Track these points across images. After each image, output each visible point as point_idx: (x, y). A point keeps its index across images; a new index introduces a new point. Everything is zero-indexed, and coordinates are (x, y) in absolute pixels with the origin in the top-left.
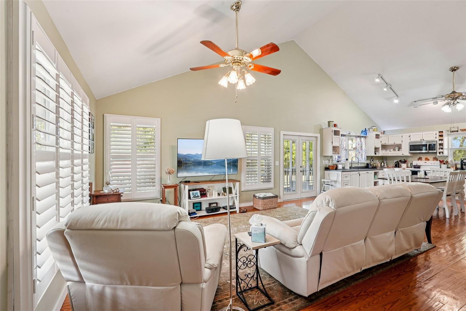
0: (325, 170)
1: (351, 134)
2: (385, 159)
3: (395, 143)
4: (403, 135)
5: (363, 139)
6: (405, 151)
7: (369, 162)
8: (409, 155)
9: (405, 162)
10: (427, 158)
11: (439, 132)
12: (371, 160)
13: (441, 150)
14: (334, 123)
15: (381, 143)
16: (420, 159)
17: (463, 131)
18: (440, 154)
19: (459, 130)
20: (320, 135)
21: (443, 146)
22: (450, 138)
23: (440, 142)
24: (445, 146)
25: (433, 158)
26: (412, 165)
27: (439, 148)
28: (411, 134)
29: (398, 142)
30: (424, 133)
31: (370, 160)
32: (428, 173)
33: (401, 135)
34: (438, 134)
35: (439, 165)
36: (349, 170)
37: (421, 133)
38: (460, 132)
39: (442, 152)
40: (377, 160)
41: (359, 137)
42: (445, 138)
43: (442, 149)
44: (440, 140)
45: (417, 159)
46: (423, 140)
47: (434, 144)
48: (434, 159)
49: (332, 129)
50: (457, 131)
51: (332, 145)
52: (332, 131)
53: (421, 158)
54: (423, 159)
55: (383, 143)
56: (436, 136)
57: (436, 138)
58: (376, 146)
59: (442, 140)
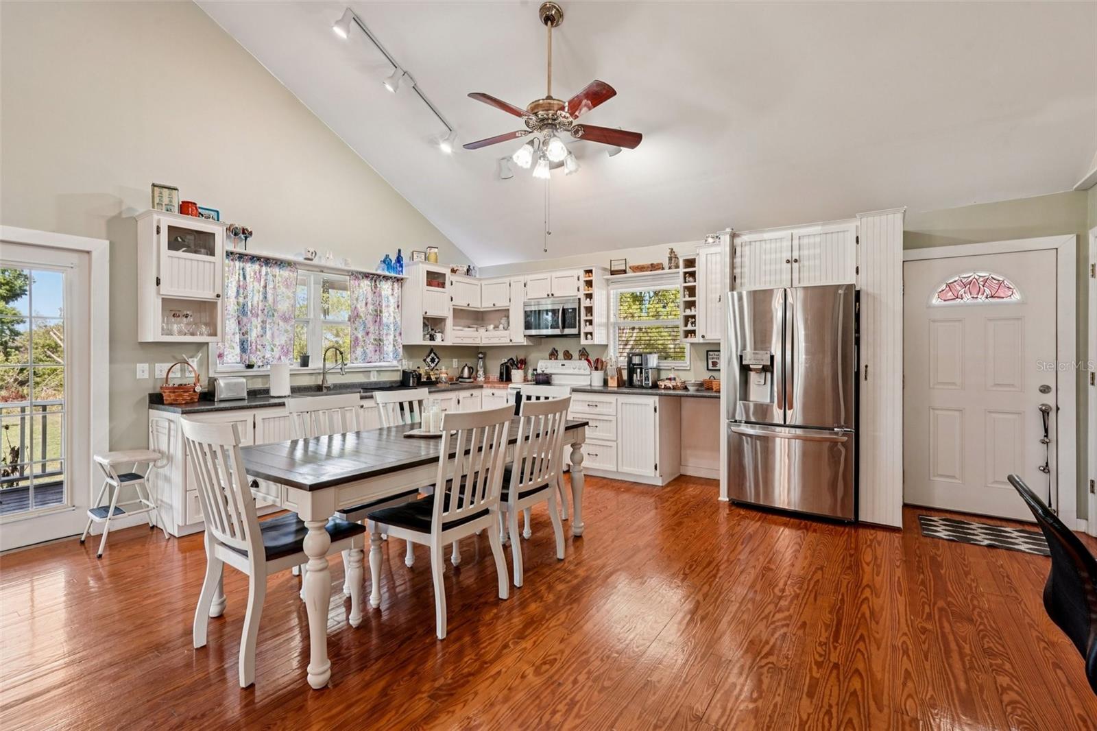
0: (150, 408)
1: (316, 262)
2: (480, 356)
3: (494, 305)
4: (513, 279)
5: (386, 287)
6: (516, 334)
7: (408, 365)
8: (524, 342)
9: (522, 363)
10: (568, 352)
11: (586, 272)
12: (428, 360)
13: (589, 329)
14: (183, 196)
15: (454, 303)
16: (554, 355)
17: (635, 272)
18: (586, 338)
19: (628, 270)
20: (107, 242)
21: (592, 315)
22: (612, 291)
23: (588, 303)
24: (598, 317)
25: (580, 351)
26: (535, 372)
27: (586, 321)
28: (528, 278)
29: (502, 303)
30: (554, 275)
31: (425, 360)
33: (507, 280)
34: (582, 279)
36: (245, 403)
37: (549, 275)
38: (630, 274)
39: (591, 335)
41: (366, 276)
42: (598, 292)
43: (591, 323)
44: (586, 296)
45: (547, 355)
46: (552, 295)
47: (573, 309)
48: (581, 355)
49: (159, 221)
50: (625, 272)
51: (158, 293)
52: (160, 227)
53: (556, 352)
54: (560, 354)
55: (461, 303)
56: (576, 284)
57: (578, 290)
58: (426, 313)
59: (589, 296)
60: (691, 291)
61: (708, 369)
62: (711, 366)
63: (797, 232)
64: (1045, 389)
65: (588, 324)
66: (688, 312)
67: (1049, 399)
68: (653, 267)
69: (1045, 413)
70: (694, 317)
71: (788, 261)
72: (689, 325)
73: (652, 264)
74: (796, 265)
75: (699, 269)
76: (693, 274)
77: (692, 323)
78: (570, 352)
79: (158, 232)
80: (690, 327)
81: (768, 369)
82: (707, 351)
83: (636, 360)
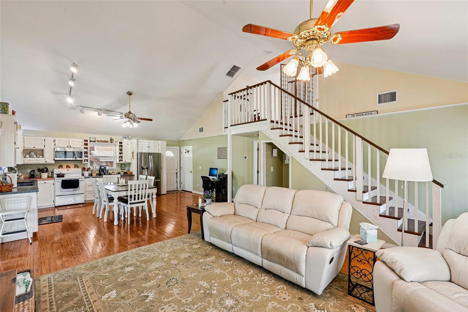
4: (46, 139)
6: (49, 158)
8: (53, 162)
10: (68, 166)
11: (84, 141)
13: (86, 158)
16: (62, 167)
17: (99, 142)
18: (84, 161)
19: (96, 140)
21: (87, 154)
23: (86, 150)
24: (89, 154)
25: (75, 165)
26: (52, 173)
27: (84, 156)
28: (56, 139)
29: (39, 147)
32: (80, 180)
33: (43, 138)
34: (83, 143)
35: (81, 172)
37: (68, 139)
38: (96, 142)
39: (87, 160)
42: (89, 147)
43: (87, 156)
44: (85, 148)
45: (57, 167)
46: (70, 146)
47: (81, 152)
48: (76, 166)
50: (95, 142)
52: (15, 122)
53: (62, 165)
54: (64, 166)
56: (81, 144)
57: (82, 146)
60: (121, 150)
61: (121, 169)
62: (122, 168)
63: (149, 141)
64: (176, 170)
65: (85, 157)
66: (120, 155)
67: (177, 171)
68: (105, 142)
69: (176, 173)
70: (122, 156)
71: (148, 147)
72: (120, 158)
73: (105, 141)
74: (149, 148)
75: (123, 144)
76: (122, 146)
77: (121, 158)
78: (69, 166)
80: (120, 159)
81: (147, 168)
82: (122, 165)
83: (103, 168)
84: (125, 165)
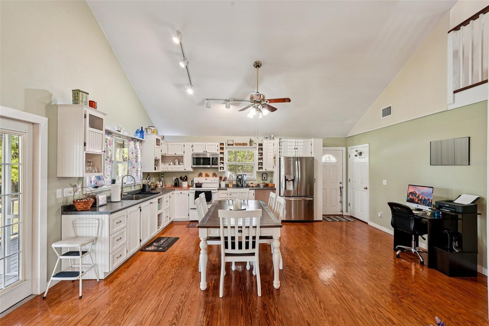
0: (62, 214)
1: (121, 133)
2: (163, 176)
3: (175, 154)
4: (185, 144)
6: (187, 165)
7: (145, 182)
8: (191, 170)
9: (185, 179)
11: (220, 144)
12: (148, 179)
13: (222, 165)
14: (90, 98)
15: (162, 153)
16: (201, 175)
17: (237, 145)
18: (220, 169)
19: (234, 144)
20: (47, 119)
21: (223, 160)
23: (221, 156)
24: (226, 161)
25: (213, 174)
26: (193, 182)
27: (220, 163)
28: (194, 144)
29: (179, 153)
30: (207, 144)
32: (213, 193)
33: (183, 144)
34: (219, 147)
35: (218, 182)
37: (204, 144)
38: (234, 146)
39: (223, 168)
40: (154, 177)
41: (133, 139)
42: (226, 151)
43: (223, 163)
44: (221, 153)
45: (197, 175)
46: (206, 152)
47: (216, 158)
48: (214, 175)
49: (86, 112)
50: (233, 145)
51: (85, 150)
52: (85, 115)
53: (202, 174)
54: (204, 175)
55: (164, 153)
56: (217, 148)
57: (218, 151)
58: (156, 158)
59: (222, 153)
60: (261, 154)
61: (262, 180)
62: (263, 179)
63: (297, 141)
64: (341, 183)
65: (221, 164)
66: (260, 161)
67: (341, 185)
68: (244, 144)
69: (341, 188)
70: (262, 163)
71: (295, 149)
72: (260, 165)
73: (244, 143)
74: (296, 150)
75: (264, 147)
76: (262, 149)
77: (261, 165)
78: (208, 174)
79: (85, 117)
80: (260, 166)
81: (293, 180)
82: (262, 174)
83: (240, 177)
84: (267, 174)
